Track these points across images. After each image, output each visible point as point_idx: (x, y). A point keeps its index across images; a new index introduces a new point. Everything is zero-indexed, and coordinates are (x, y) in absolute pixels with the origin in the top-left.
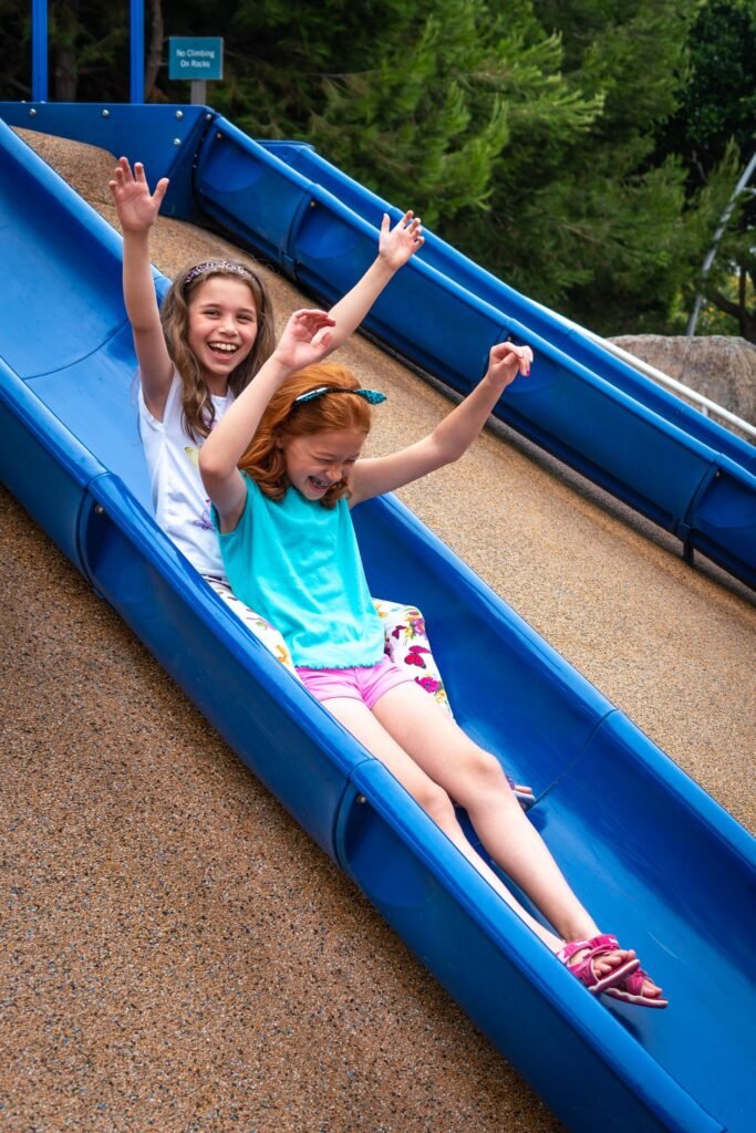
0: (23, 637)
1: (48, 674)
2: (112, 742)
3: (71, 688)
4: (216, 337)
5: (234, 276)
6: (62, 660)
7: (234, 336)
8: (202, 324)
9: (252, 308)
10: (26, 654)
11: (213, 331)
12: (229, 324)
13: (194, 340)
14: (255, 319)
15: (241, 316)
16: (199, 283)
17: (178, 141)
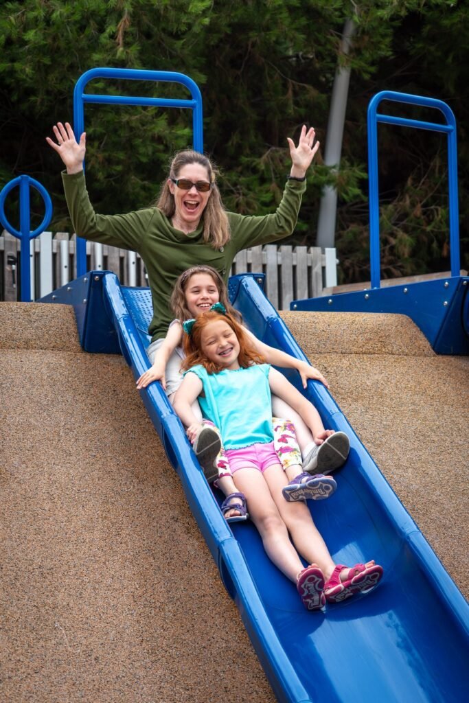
0: (206, 638)
1: (212, 659)
2: (232, 698)
3: (222, 667)
4: (200, 302)
5: (203, 271)
6: (223, 651)
7: (208, 299)
8: (192, 297)
9: (213, 284)
10: (204, 647)
11: (198, 299)
12: (205, 294)
13: (190, 306)
14: (217, 290)
15: (210, 290)
16: (187, 279)
17: (446, 302)
